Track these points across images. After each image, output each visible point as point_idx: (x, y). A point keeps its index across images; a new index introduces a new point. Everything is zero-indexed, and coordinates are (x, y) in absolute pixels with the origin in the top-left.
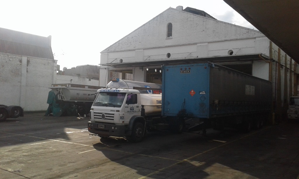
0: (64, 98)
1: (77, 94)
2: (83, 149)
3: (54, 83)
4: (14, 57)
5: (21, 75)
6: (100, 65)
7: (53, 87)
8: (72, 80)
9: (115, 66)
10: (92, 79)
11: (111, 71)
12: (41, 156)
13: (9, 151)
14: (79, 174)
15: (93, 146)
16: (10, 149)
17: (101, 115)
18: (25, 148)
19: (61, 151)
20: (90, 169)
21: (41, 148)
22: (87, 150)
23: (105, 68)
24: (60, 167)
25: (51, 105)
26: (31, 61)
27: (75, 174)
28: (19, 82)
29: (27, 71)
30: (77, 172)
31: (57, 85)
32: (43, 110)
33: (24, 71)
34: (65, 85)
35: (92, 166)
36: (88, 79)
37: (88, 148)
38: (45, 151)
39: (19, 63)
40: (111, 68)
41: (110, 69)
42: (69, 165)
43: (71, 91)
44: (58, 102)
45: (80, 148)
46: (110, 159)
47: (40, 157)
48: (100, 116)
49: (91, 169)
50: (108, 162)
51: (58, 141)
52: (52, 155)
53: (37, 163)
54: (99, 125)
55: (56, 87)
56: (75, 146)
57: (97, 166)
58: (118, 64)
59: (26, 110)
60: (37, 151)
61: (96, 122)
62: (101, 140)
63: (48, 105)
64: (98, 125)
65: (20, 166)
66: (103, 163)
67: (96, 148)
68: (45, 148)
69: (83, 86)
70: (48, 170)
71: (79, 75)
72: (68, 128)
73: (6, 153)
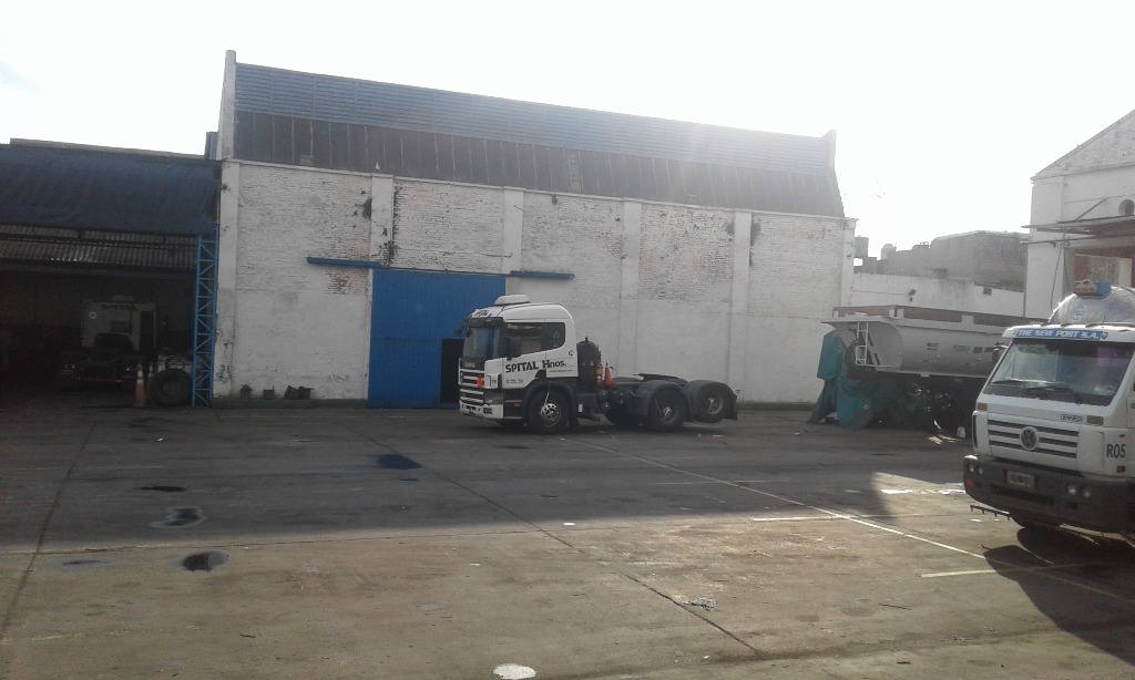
0: (878, 360)
1: (929, 344)
2: (941, 561)
3: (844, 304)
4: (710, 214)
5: (731, 278)
6: (1027, 231)
7: (837, 318)
8: (913, 292)
9: (1100, 229)
10: (998, 286)
11: (1078, 251)
12: (783, 563)
13: (683, 533)
14: (914, 656)
15: (985, 554)
16: (687, 527)
17: (1019, 431)
18: (733, 531)
19: (855, 558)
20: (965, 643)
21: (787, 537)
22: (957, 567)
23: (1053, 243)
24: (845, 618)
25: (829, 384)
26: (763, 226)
27: (901, 655)
28: (725, 301)
29: (751, 263)
30: (910, 649)
31: (852, 310)
32: (804, 401)
33: (741, 263)
34: (883, 310)
35: (975, 635)
36: (981, 289)
37: (964, 562)
38: (800, 549)
39: (725, 235)
40: (1080, 240)
41: (1073, 245)
42: (880, 614)
43: (904, 333)
44: (856, 372)
45: (928, 556)
46: (1052, 617)
47: (780, 567)
48: (1016, 436)
49: (970, 647)
50: (1046, 630)
51: (847, 517)
52: (822, 566)
53: (766, 586)
54: (1009, 473)
55: (848, 318)
56: (912, 544)
57: (995, 639)
58: (1114, 220)
59: (748, 399)
60: (772, 546)
61: (999, 460)
62: (1020, 535)
63: (821, 383)
64: (1005, 472)
65: (710, 589)
66: (1021, 632)
67: (995, 566)
68: (800, 540)
69: (955, 316)
70: (803, 618)
71: (942, 274)
72: (889, 476)
73: (672, 540)
